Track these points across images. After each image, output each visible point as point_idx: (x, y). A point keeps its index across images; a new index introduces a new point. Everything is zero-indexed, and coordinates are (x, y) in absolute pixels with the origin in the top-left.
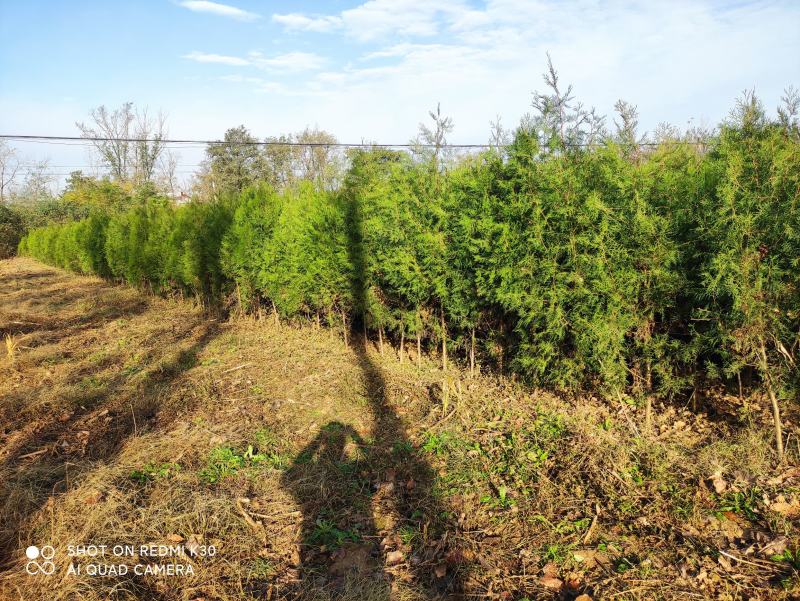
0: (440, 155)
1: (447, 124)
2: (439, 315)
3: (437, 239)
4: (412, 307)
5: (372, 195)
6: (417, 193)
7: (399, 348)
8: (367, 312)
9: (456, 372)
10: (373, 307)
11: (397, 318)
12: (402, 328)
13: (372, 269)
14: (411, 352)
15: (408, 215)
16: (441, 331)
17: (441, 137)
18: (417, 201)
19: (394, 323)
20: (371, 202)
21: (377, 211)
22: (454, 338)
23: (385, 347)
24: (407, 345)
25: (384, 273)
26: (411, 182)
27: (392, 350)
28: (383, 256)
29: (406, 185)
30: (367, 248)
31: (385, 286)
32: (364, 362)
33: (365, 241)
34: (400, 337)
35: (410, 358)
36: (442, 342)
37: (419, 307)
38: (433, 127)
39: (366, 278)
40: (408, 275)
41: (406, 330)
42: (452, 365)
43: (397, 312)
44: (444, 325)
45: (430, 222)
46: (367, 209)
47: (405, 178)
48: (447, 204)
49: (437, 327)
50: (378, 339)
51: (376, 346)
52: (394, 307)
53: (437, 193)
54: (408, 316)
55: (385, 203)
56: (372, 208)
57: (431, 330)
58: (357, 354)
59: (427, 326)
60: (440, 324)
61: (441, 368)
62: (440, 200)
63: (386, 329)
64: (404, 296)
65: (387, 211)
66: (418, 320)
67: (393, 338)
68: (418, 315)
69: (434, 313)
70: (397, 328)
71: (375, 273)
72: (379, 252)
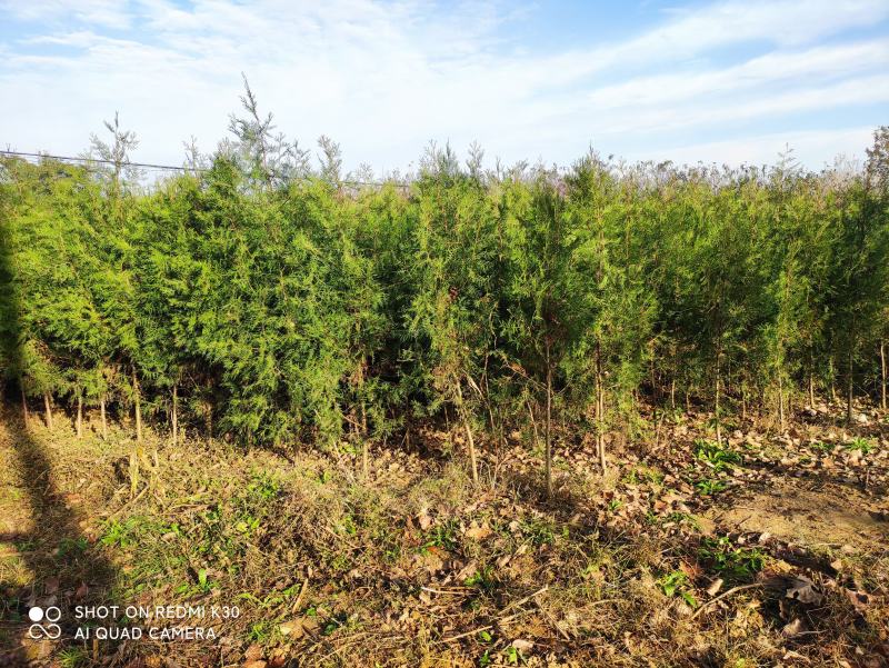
0: (122, 175)
1: (129, 139)
2: (129, 373)
3: (123, 279)
4: (90, 365)
5: (26, 220)
6: (91, 221)
7: (74, 420)
8: (24, 374)
9: (155, 440)
10: (34, 367)
11: (71, 380)
12: (78, 392)
13: (29, 317)
14: (94, 422)
15: (81, 248)
16: (133, 393)
17: (122, 154)
18: (92, 230)
19: (65, 386)
20: (26, 229)
21: (34, 240)
22: (151, 400)
23: (57, 420)
24: (87, 414)
25: (47, 322)
26: (83, 207)
27: (69, 421)
28: (45, 300)
29: (77, 209)
30: (20, 290)
31: (49, 339)
32: (23, 442)
33: (17, 281)
34: (76, 403)
35: (93, 430)
36: (134, 405)
37: (101, 364)
38: (110, 141)
39: (20, 329)
40: (83, 325)
41: (84, 395)
42: (149, 431)
43: (70, 371)
44: (136, 384)
45: (112, 256)
46: (17, 238)
47: (74, 201)
48: (136, 236)
49: (127, 388)
50: (44, 409)
51: (42, 419)
52: (64, 365)
53: (120, 222)
54: (86, 377)
55: (44, 231)
56: (27, 237)
57: (118, 392)
58: (12, 432)
59: (114, 388)
60: (132, 384)
61: (135, 437)
62: (125, 230)
63: (55, 395)
64: (78, 351)
65: (47, 242)
66: (101, 382)
67: (66, 404)
68: (100, 374)
69: (122, 370)
70: (71, 392)
71: (35, 323)
72: (38, 295)
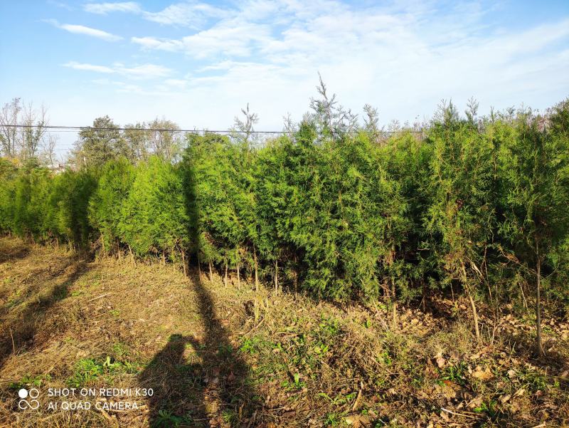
0: (250, 139)
1: (254, 118)
2: (252, 252)
3: (249, 197)
4: (232, 246)
5: (203, 167)
6: (234, 165)
7: (224, 277)
8: (200, 251)
9: (265, 292)
10: (204, 247)
11: (222, 255)
12: (226, 262)
13: (203, 220)
14: (233, 279)
15: (229, 181)
16: (254, 263)
17: (250, 127)
18: (234, 171)
19: (220, 258)
20: (202, 172)
21: (206, 178)
22: (263, 268)
23: (214, 276)
24: (230, 274)
25: (212, 222)
26: (230, 158)
27: (220, 278)
28: (211, 211)
29: (227, 160)
30: (199, 205)
31: (212, 231)
32: (199, 288)
33: (198, 200)
34: (225, 268)
35: (233, 284)
36: (255, 270)
37: (238, 246)
38: (244, 120)
39: (199, 226)
40: (229, 224)
41: (229, 263)
42: (262, 287)
43: (222, 250)
44: (256, 258)
45: (244, 185)
46: (198, 176)
47: (226, 154)
48: (256, 173)
49: (251, 260)
50: (209, 270)
51: (207, 276)
52: (219, 246)
53: (249, 165)
54: (230, 253)
55: (211, 172)
56: (203, 176)
57: (246, 263)
58: (193, 282)
59: (244, 260)
60: (253, 258)
61: (255, 289)
62: (251, 170)
63: (214, 263)
64: (226, 239)
65: (213, 178)
66: (238, 256)
67: (220, 269)
68: (237, 252)
69: (248, 250)
70: (223, 261)
71: (205, 223)
72: (208, 207)
